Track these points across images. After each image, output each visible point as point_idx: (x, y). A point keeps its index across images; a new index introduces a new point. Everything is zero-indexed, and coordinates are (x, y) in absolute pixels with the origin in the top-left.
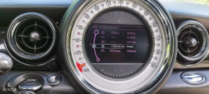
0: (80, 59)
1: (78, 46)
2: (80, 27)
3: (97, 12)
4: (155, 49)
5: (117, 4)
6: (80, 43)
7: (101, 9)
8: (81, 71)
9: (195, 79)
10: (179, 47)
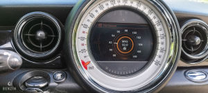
0: (85, 57)
2: (85, 26)
3: (102, 11)
4: (159, 48)
5: (122, 4)
6: (85, 42)
7: (106, 8)
8: (86, 68)
9: (198, 77)
10: (183, 46)
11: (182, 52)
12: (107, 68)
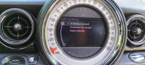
0: (53, 44)
1: (51, 35)
2: (53, 20)
3: (66, 8)
4: (110, 37)
6: (53, 32)
7: (69, 6)
11: (128, 40)
12: (70, 53)
